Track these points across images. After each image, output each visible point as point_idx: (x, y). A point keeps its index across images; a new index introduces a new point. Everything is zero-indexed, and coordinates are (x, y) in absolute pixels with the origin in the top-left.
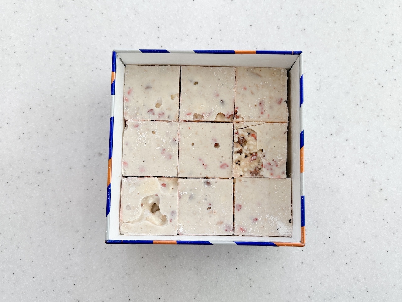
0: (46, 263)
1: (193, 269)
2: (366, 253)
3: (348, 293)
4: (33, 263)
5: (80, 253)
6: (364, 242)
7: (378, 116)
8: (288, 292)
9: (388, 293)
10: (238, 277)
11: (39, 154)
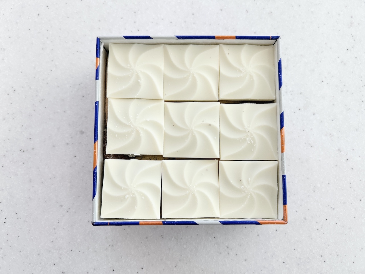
0: (32, 238)
1: (173, 239)
2: (336, 219)
3: (320, 257)
4: (19, 237)
5: (65, 227)
6: (334, 209)
7: (342, 91)
8: (263, 258)
9: (356, 256)
10: (216, 245)
11: (23, 133)
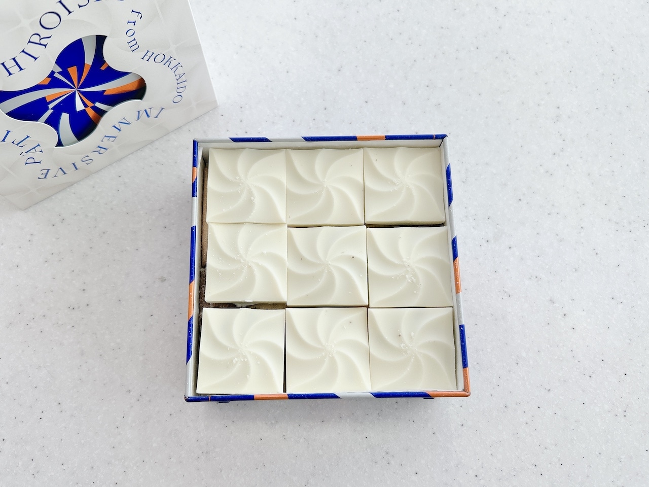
0: (83, 442)
1: (301, 440)
2: (554, 406)
3: (534, 467)
4: (63, 441)
5: (134, 424)
6: (549, 390)
7: (549, 214)
8: (444, 469)
9: (592, 466)
10: (369, 450)
11: (74, 282)
